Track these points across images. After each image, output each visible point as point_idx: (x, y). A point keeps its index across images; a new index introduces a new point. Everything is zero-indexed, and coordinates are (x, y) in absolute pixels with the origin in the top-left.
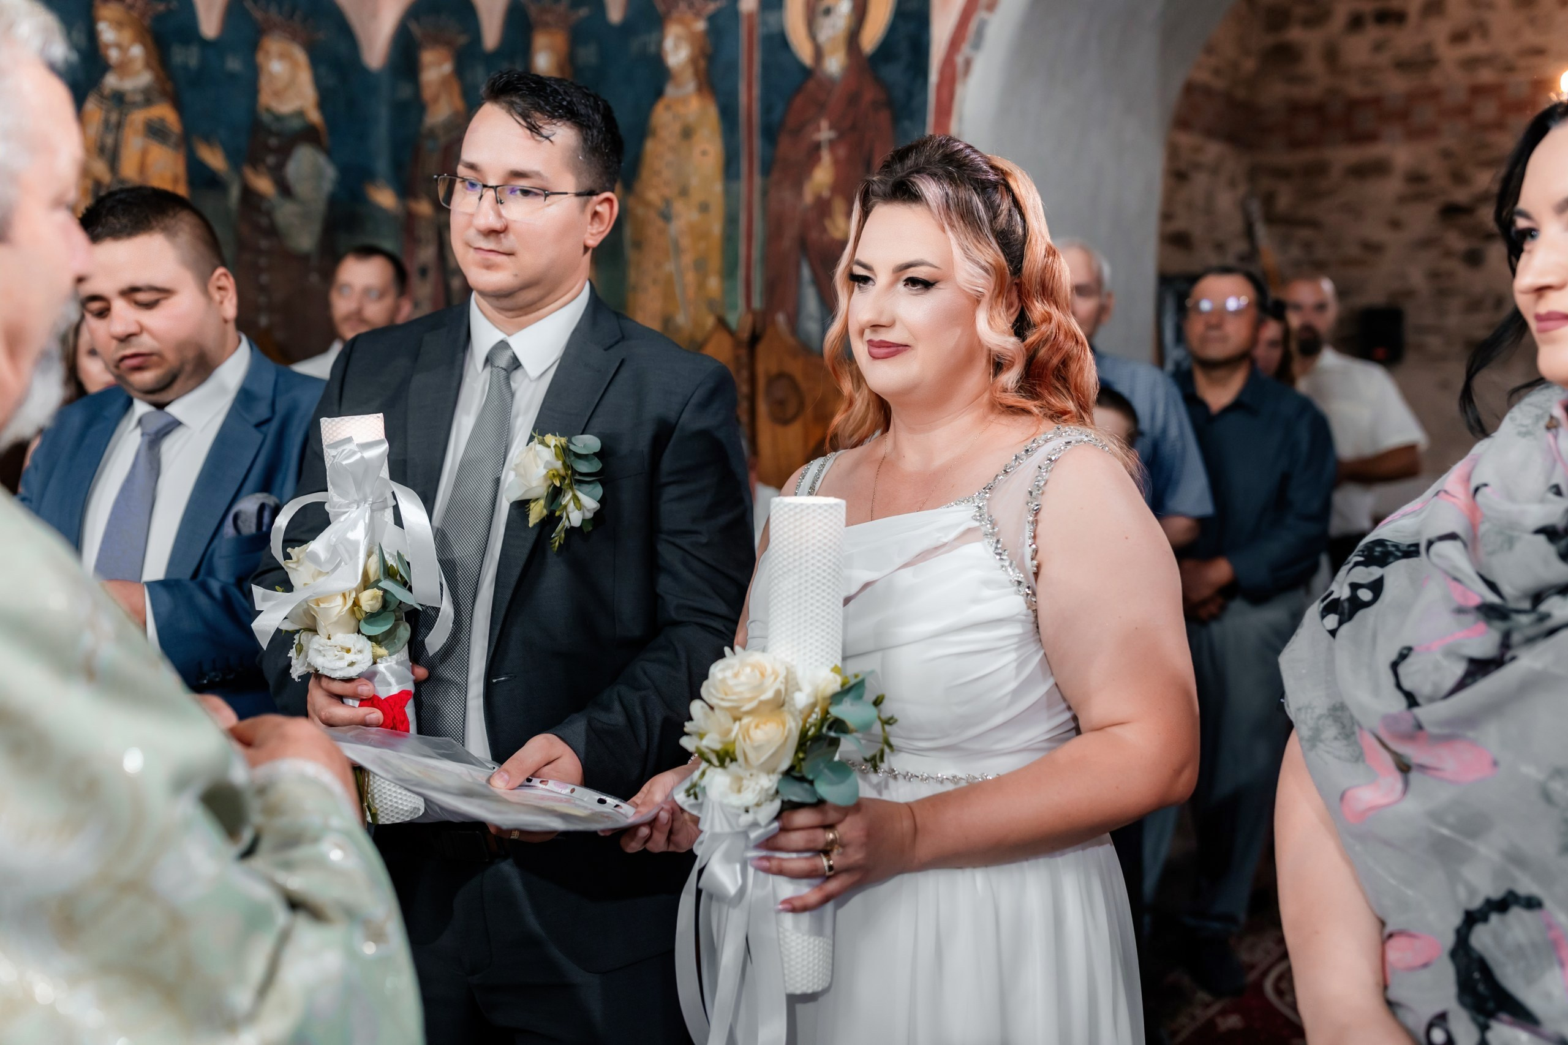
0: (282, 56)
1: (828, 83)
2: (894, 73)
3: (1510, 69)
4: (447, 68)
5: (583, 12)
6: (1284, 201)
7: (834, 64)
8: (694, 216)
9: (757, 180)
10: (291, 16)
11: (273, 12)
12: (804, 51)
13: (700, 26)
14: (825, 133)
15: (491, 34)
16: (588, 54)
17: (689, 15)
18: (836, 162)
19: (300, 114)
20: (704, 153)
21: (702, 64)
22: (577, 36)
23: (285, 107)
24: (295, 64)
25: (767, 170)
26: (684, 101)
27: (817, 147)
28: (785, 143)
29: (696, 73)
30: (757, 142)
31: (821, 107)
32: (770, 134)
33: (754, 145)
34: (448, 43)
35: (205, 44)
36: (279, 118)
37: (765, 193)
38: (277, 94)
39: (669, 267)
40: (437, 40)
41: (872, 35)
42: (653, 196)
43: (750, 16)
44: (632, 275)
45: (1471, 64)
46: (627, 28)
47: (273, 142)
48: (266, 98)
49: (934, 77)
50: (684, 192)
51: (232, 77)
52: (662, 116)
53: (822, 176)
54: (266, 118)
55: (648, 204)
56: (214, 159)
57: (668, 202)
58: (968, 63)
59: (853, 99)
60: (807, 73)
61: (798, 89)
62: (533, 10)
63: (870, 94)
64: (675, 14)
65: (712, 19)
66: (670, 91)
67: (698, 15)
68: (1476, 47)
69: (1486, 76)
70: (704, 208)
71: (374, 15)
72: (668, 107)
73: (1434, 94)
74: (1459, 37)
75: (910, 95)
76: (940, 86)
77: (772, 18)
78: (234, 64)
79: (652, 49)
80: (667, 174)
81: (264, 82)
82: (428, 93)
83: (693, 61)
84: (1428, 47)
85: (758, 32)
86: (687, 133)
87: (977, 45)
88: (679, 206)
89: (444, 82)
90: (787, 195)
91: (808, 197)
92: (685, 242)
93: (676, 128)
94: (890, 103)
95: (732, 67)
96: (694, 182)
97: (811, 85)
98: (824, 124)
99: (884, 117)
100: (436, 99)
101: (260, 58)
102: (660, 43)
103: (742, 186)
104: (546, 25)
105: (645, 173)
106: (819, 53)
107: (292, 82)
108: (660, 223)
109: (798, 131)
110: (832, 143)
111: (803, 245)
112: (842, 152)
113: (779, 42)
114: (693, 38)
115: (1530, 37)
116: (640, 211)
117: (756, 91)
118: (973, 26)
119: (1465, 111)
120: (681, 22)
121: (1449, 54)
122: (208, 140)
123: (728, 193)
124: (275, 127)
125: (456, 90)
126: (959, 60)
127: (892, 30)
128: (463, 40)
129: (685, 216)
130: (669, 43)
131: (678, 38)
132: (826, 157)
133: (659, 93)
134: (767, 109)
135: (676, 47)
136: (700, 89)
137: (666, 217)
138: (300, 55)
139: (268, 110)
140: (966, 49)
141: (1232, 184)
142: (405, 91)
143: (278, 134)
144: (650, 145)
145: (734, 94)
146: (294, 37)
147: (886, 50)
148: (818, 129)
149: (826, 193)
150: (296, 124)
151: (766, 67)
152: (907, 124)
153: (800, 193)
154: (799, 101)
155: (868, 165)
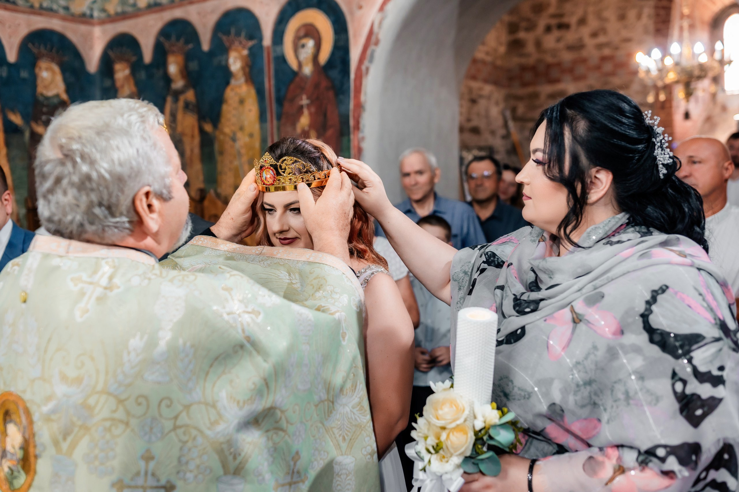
0: (47, 69)
1: (305, 79)
2: (335, 74)
3: (617, 48)
4: (127, 72)
5: (190, 46)
6: (521, 109)
7: (308, 70)
8: (247, 139)
9: (275, 122)
10: (51, 50)
11: (42, 49)
12: (293, 63)
13: (245, 52)
14: (305, 101)
15: (148, 56)
16: (194, 66)
17: (240, 48)
18: (311, 114)
19: (57, 96)
20: (250, 111)
21: (247, 70)
22: (188, 57)
23: (50, 93)
24: (53, 72)
25: (279, 118)
26: (240, 86)
27: (301, 107)
28: (287, 105)
29: (245, 74)
30: (274, 106)
31: (302, 89)
32: (280, 101)
33: (272, 107)
34: (127, 61)
35: (10, 65)
36: (47, 98)
37: (279, 129)
38: (46, 87)
39: (236, 163)
40: (122, 59)
41: (324, 56)
42: (227, 130)
43: (268, 48)
44: (219, 167)
45: (600, 46)
46: (211, 53)
47: (45, 109)
48: (40, 89)
49: (352, 76)
50: (242, 129)
51: (24, 80)
52: (230, 94)
53: (305, 121)
54: (41, 99)
55: (225, 134)
56: (16, 119)
57: (234, 133)
58: (367, 69)
59: (317, 86)
60: (295, 74)
61: (292, 81)
62: (167, 45)
63: (324, 83)
64: (233, 47)
65: (250, 49)
66: (233, 82)
67: (244, 47)
68: (602, 39)
69: (607, 52)
70: (251, 135)
71: (91, 48)
72: (232, 90)
73: (584, 61)
74: (594, 35)
75: (342, 85)
76: (355, 79)
77: (278, 49)
78: (24, 74)
79: (223, 63)
80: (234, 120)
81: (39, 82)
82: (118, 84)
83: (243, 68)
84: (581, 39)
85: (272, 55)
86: (242, 102)
87: (371, 61)
88: (239, 135)
89: (126, 78)
90: (289, 129)
91: (299, 130)
92: (243, 151)
93: (237, 99)
94: (333, 87)
95: (261, 71)
96: (246, 123)
97: (297, 79)
98: (304, 97)
99: (331, 94)
100: (122, 86)
101: (37, 70)
102: (227, 60)
103: (268, 125)
104: (173, 52)
105: (223, 120)
106: (300, 65)
107: (53, 81)
108: (231, 143)
109: (292, 100)
110: (308, 106)
112: (313, 109)
113: (281, 60)
114: (242, 58)
115: (625, 34)
116: (222, 137)
117: (273, 82)
118: (369, 52)
119: (598, 68)
120: (236, 50)
121: (590, 42)
122: (13, 110)
123: (262, 129)
124: (45, 102)
125: (132, 82)
126: (364, 68)
127: (333, 54)
128: (134, 59)
129: (243, 139)
130: (231, 61)
131: (236, 58)
132: (306, 112)
133: (228, 83)
134: (278, 90)
135: (235, 62)
136: (247, 81)
137: (234, 140)
138: (56, 68)
139: (42, 95)
140: (366, 63)
141: (497, 103)
142: (108, 83)
143: (47, 106)
144: (225, 107)
145: (262, 83)
146: (53, 60)
147: (330, 63)
148: (302, 99)
149: (306, 128)
150: (55, 101)
151: (277, 72)
152: (341, 97)
153: (295, 129)
154: (292, 87)
155: (325, 115)
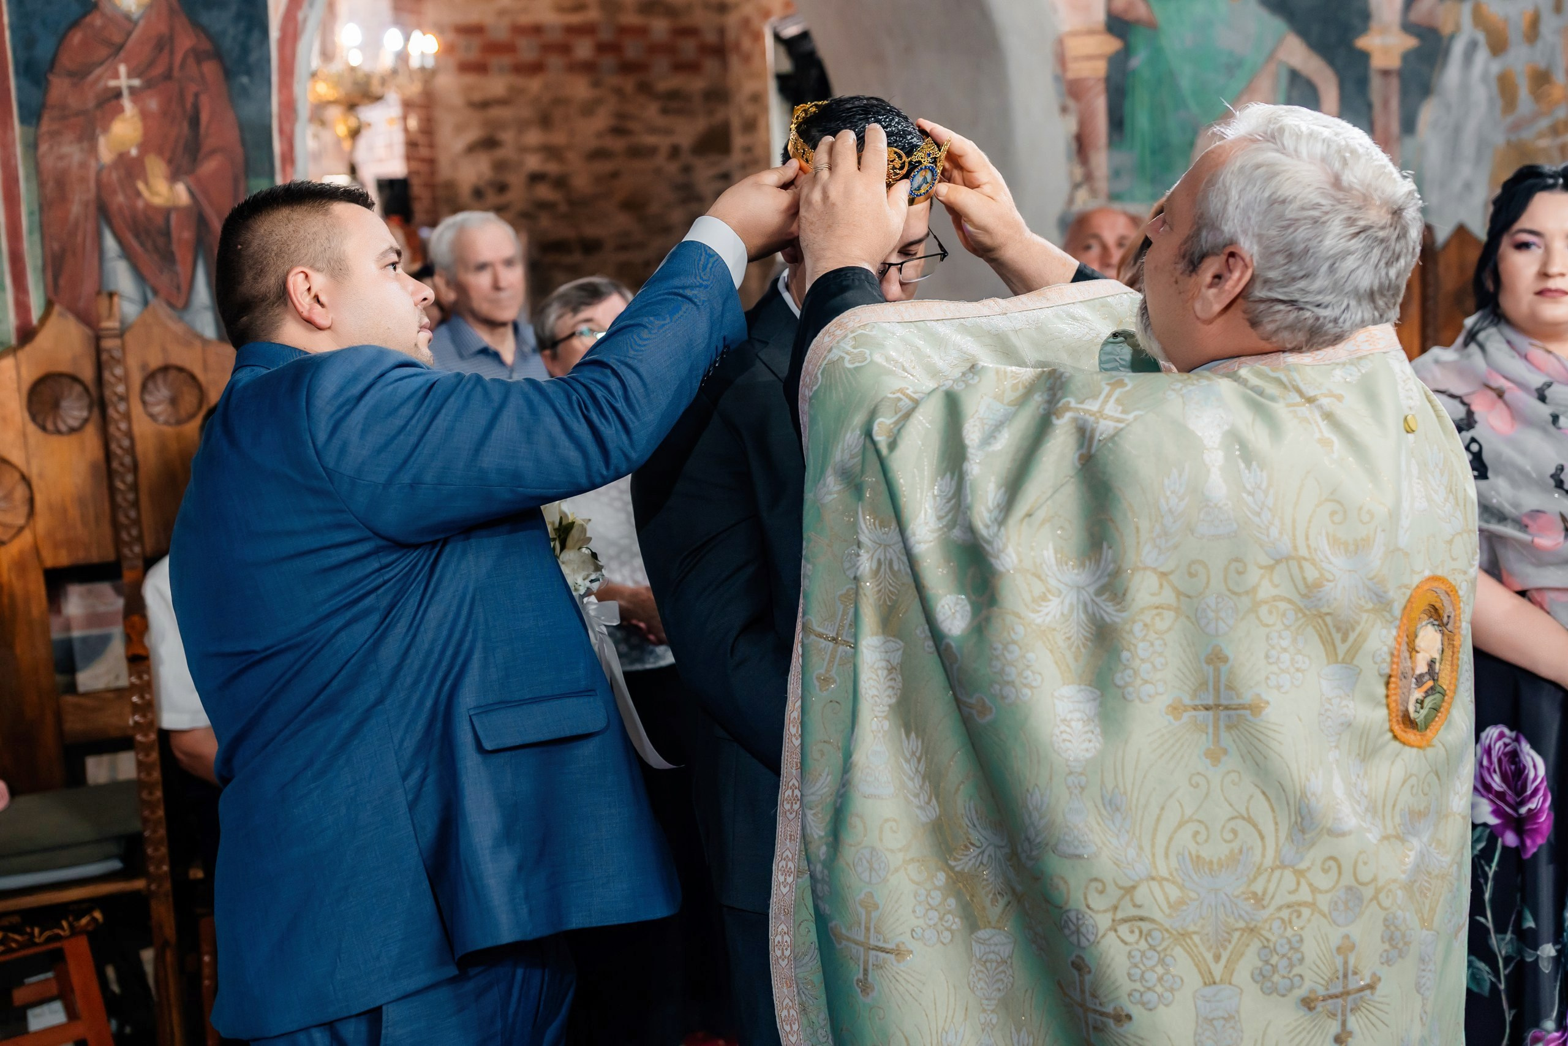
1: (125, 22)
2: (220, 20)
9: (18, 130)
14: (123, 79)
18: (144, 115)
28: (59, 87)
30: (14, 82)
31: (115, 49)
32: (33, 72)
37: (32, 147)
49: (274, 33)
53: (125, 130)
58: (305, 20)
59: (163, 44)
61: (76, 24)
63: (186, 41)
75: (245, 50)
76: (282, 41)
90: (72, 151)
91: (106, 153)
94: (218, 55)
97: (97, 21)
98: (122, 69)
99: (210, 69)
110: (136, 93)
111: (103, 211)
112: (153, 104)
132: (129, 108)
140: (305, 7)
148: (114, 74)
149: (133, 151)
152: (243, 80)
153: (93, 149)
154: (76, 38)
155: (195, 121)
